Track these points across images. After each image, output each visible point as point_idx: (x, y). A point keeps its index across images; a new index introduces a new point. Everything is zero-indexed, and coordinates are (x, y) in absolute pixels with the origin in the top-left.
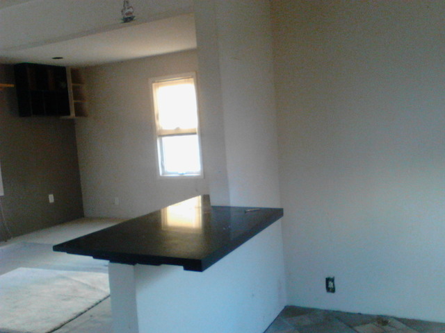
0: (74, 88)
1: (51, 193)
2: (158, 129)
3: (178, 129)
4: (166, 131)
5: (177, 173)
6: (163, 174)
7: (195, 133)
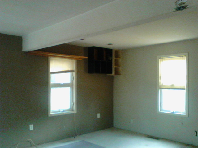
0: (116, 60)
1: (99, 113)
2: (160, 84)
3: (173, 85)
4: (165, 86)
5: (170, 111)
6: (160, 110)
7: (184, 89)
